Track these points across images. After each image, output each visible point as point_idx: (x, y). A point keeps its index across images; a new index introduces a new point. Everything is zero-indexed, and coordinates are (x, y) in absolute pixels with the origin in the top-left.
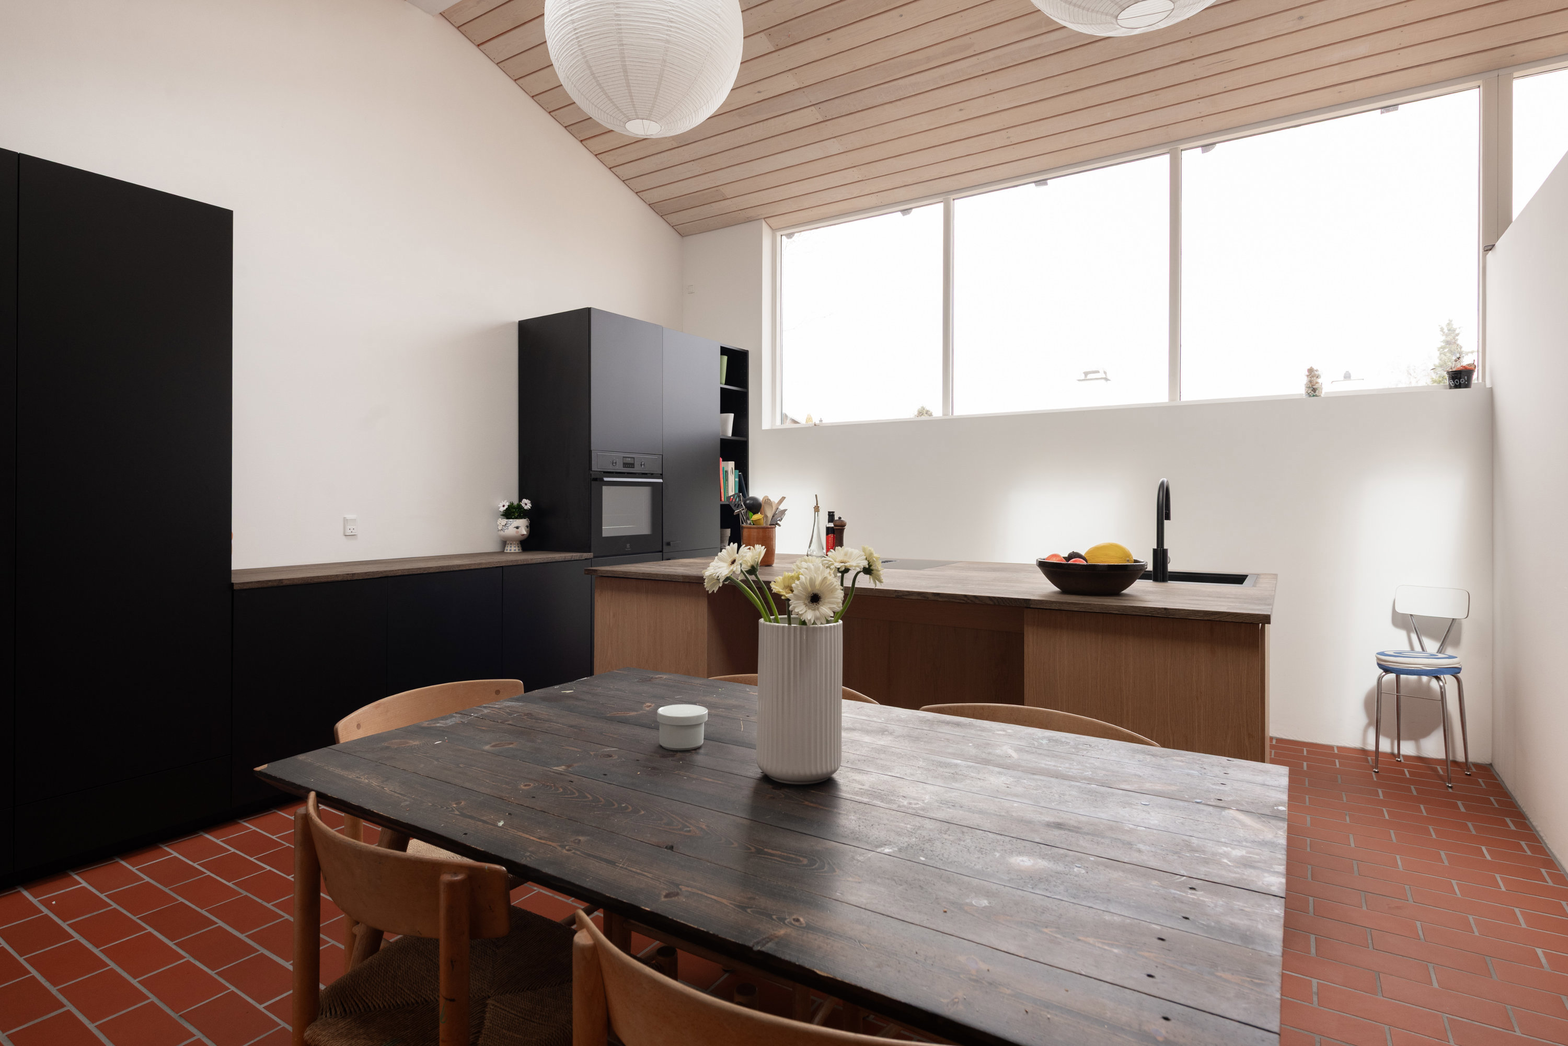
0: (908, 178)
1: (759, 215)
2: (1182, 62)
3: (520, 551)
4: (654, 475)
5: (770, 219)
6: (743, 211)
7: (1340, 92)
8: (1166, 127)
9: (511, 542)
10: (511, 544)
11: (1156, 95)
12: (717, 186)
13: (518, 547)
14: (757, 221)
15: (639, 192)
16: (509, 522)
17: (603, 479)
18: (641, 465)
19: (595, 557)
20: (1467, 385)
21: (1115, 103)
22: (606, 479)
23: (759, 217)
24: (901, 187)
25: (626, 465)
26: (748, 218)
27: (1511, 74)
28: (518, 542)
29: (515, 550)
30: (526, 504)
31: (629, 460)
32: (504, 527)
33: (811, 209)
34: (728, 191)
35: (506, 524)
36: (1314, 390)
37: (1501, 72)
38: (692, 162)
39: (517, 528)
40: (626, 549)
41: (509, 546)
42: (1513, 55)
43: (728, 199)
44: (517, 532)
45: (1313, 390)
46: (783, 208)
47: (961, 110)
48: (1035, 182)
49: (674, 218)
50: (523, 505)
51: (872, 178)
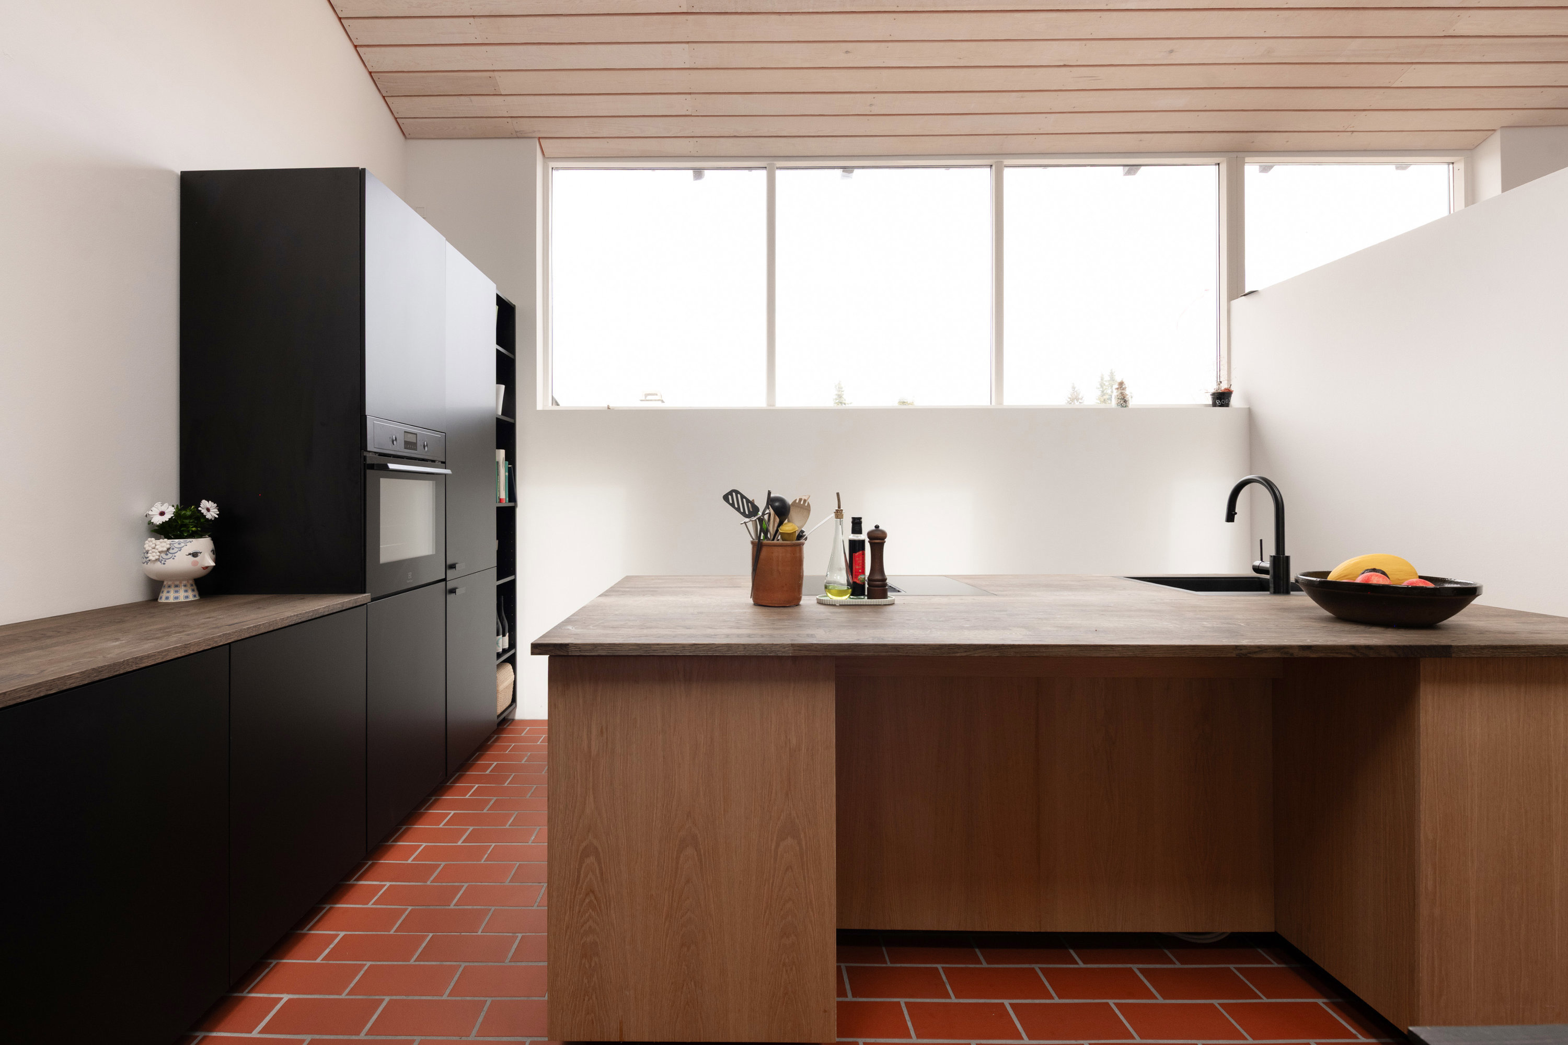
0: (742, 127)
1: (534, 132)
2: (1065, 66)
3: (198, 598)
4: (437, 463)
5: (547, 140)
6: (515, 120)
7: (1141, 140)
8: (1005, 136)
9: (177, 583)
10: (176, 586)
11: (1022, 97)
12: (494, 71)
13: (193, 590)
14: (528, 140)
15: (361, 46)
16: (176, 545)
17: (387, 467)
18: (424, 447)
19: (373, 600)
20: (1226, 405)
21: (985, 94)
22: (392, 466)
23: (534, 135)
24: (730, 137)
25: (409, 445)
26: (516, 132)
27: (1244, 158)
28: (191, 582)
29: (187, 597)
30: (208, 510)
31: (411, 439)
32: (163, 555)
33: (608, 140)
34: (506, 83)
35: (168, 549)
36: (1125, 401)
37: (1240, 154)
38: (471, 20)
39: (195, 555)
40: (408, 582)
41: (172, 590)
42: (1253, 142)
43: (501, 95)
44: (195, 563)
45: (1123, 401)
46: (575, 128)
47: (847, 52)
48: (844, 168)
49: (402, 106)
50: (204, 511)
51: (701, 116)
